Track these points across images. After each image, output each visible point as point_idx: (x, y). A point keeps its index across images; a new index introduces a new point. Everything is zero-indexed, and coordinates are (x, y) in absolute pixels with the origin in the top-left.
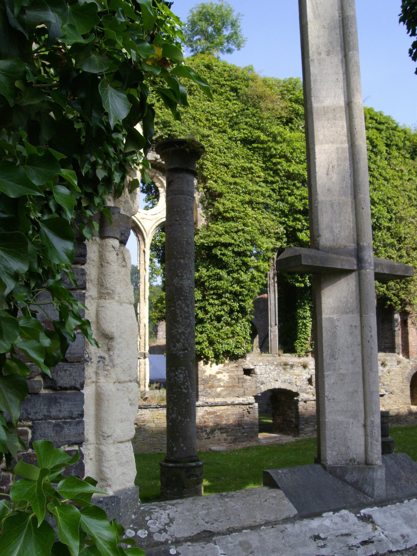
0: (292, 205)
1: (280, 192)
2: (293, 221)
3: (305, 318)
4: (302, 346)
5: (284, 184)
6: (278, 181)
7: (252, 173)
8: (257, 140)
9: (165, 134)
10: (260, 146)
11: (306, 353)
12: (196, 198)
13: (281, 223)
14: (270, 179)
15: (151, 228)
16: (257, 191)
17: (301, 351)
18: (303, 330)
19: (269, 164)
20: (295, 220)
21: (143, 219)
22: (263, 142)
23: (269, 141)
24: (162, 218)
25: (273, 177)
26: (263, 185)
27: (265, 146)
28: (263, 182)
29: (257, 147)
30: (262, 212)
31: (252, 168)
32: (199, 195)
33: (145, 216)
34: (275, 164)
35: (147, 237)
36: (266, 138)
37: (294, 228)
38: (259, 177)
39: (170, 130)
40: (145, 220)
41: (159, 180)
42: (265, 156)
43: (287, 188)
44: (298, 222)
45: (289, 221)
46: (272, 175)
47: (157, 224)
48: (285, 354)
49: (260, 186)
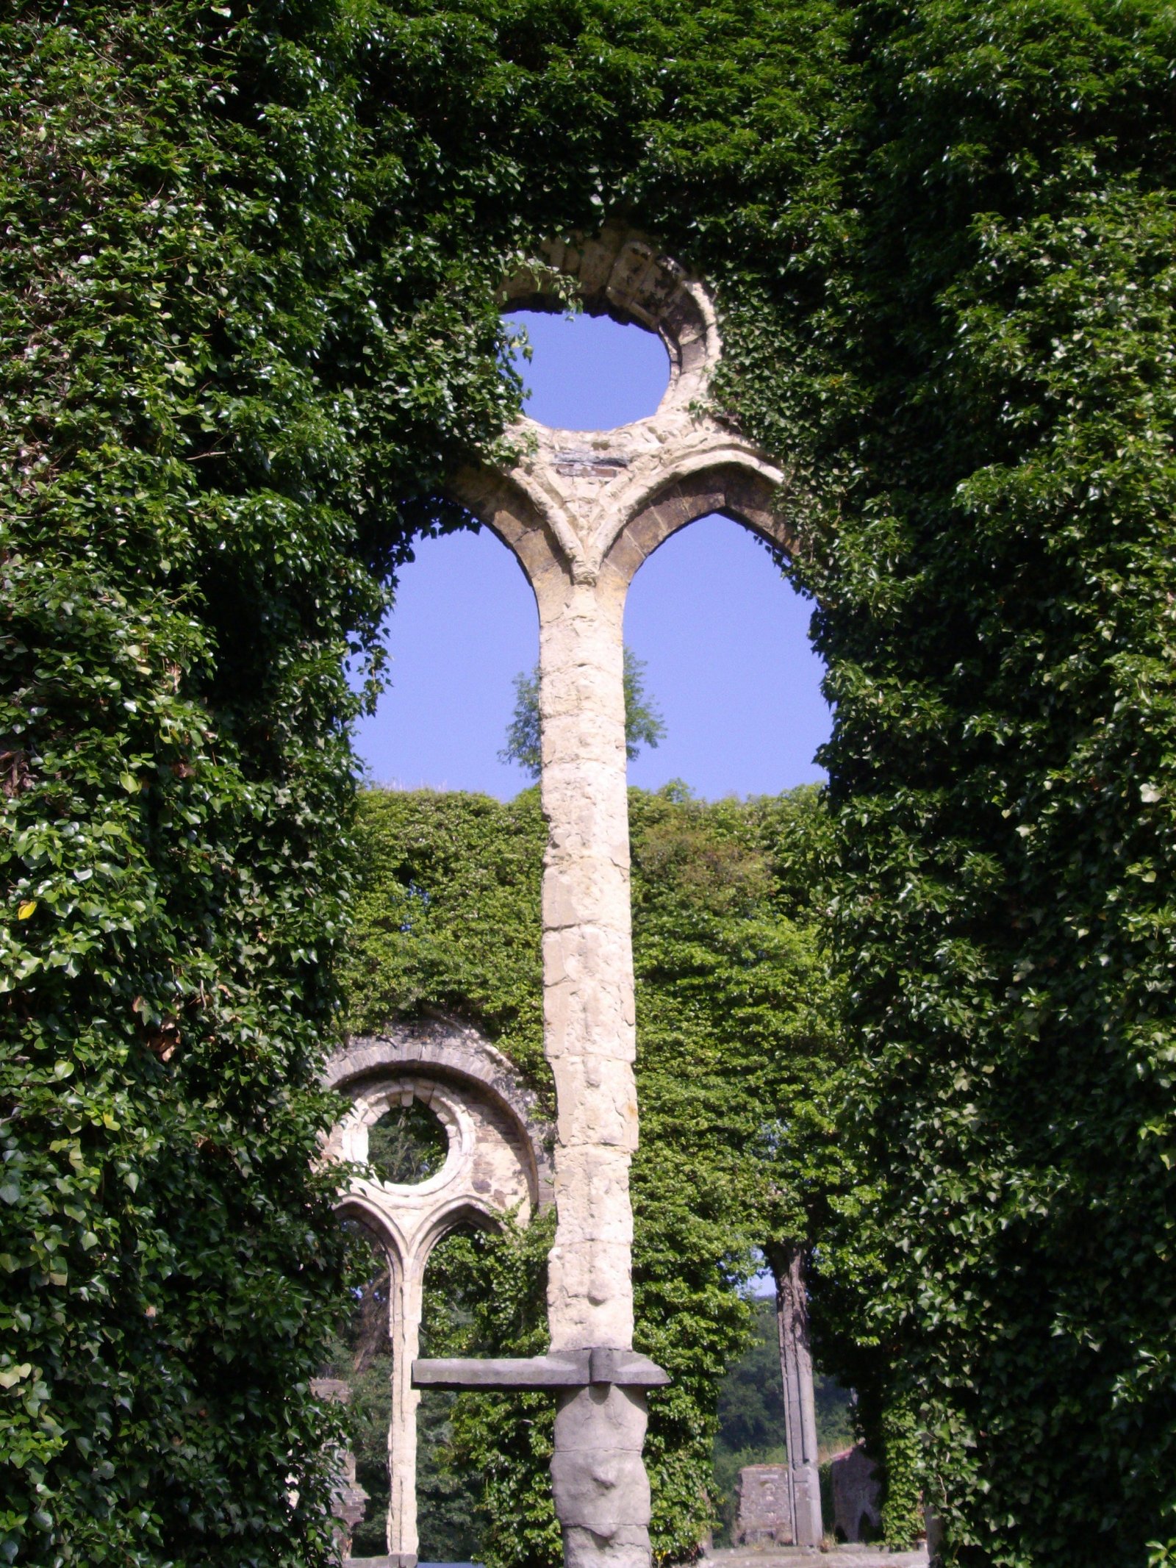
0: (807, 1122)
1: (774, 1093)
2: (818, 1166)
3: (902, 1435)
4: (901, 1518)
5: (781, 1068)
6: (762, 1067)
7: (681, 1054)
8: (689, 969)
9: (432, 993)
10: (697, 981)
11: (914, 1537)
12: (535, 1141)
13: (783, 1175)
14: (739, 1062)
15: (419, 1230)
16: (690, 1102)
17: (898, 1533)
18: (901, 1469)
19: (728, 1025)
20: (822, 1161)
21: (397, 1207)
22: (702, 970)
23: (719, 964)
24: (448, 1202)
25: (745, 1056)
26: (718, 1080)
27: (711, 979)
28: (717, 1074)
29: (693, 987)
30: (719, 1152)
31: (678, 1043)
32: (541, 1131)
33: (403, 1201)
34: (746, 1022)
35: (408, 1251)
36: (711, 959)
37: (822, 1185)
38: (701, 1061)
39: (444, 983)
40: (401, 1211)
41: (444, 1105)
42: (715, 1004)
43: (791, 1080)
44: (831, 1168)
45: (806, 1167)
46: (743, 1050)
47: (435, 1218)
48: (845, 1546)
49: (705, 1087)
